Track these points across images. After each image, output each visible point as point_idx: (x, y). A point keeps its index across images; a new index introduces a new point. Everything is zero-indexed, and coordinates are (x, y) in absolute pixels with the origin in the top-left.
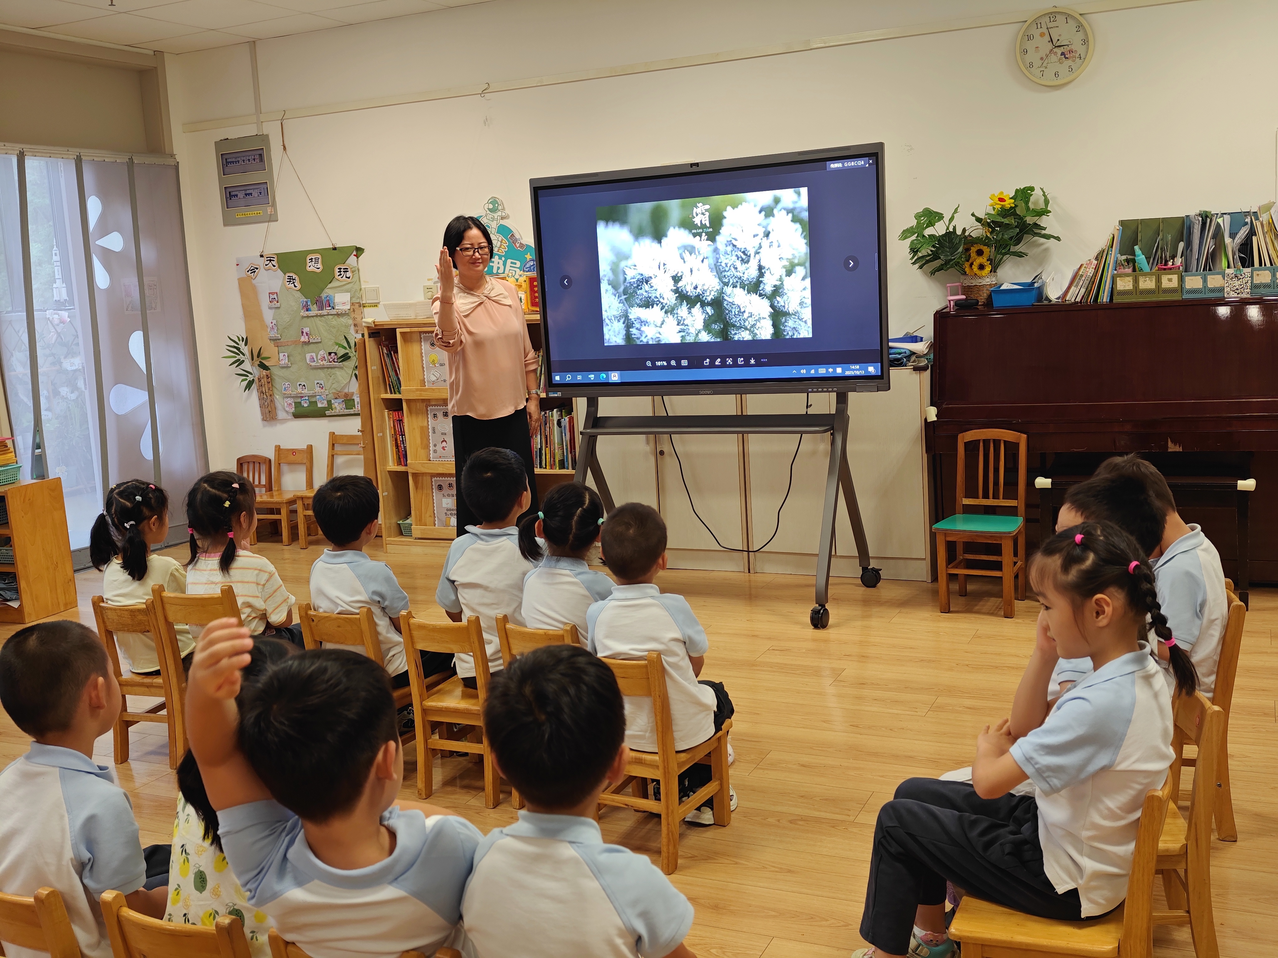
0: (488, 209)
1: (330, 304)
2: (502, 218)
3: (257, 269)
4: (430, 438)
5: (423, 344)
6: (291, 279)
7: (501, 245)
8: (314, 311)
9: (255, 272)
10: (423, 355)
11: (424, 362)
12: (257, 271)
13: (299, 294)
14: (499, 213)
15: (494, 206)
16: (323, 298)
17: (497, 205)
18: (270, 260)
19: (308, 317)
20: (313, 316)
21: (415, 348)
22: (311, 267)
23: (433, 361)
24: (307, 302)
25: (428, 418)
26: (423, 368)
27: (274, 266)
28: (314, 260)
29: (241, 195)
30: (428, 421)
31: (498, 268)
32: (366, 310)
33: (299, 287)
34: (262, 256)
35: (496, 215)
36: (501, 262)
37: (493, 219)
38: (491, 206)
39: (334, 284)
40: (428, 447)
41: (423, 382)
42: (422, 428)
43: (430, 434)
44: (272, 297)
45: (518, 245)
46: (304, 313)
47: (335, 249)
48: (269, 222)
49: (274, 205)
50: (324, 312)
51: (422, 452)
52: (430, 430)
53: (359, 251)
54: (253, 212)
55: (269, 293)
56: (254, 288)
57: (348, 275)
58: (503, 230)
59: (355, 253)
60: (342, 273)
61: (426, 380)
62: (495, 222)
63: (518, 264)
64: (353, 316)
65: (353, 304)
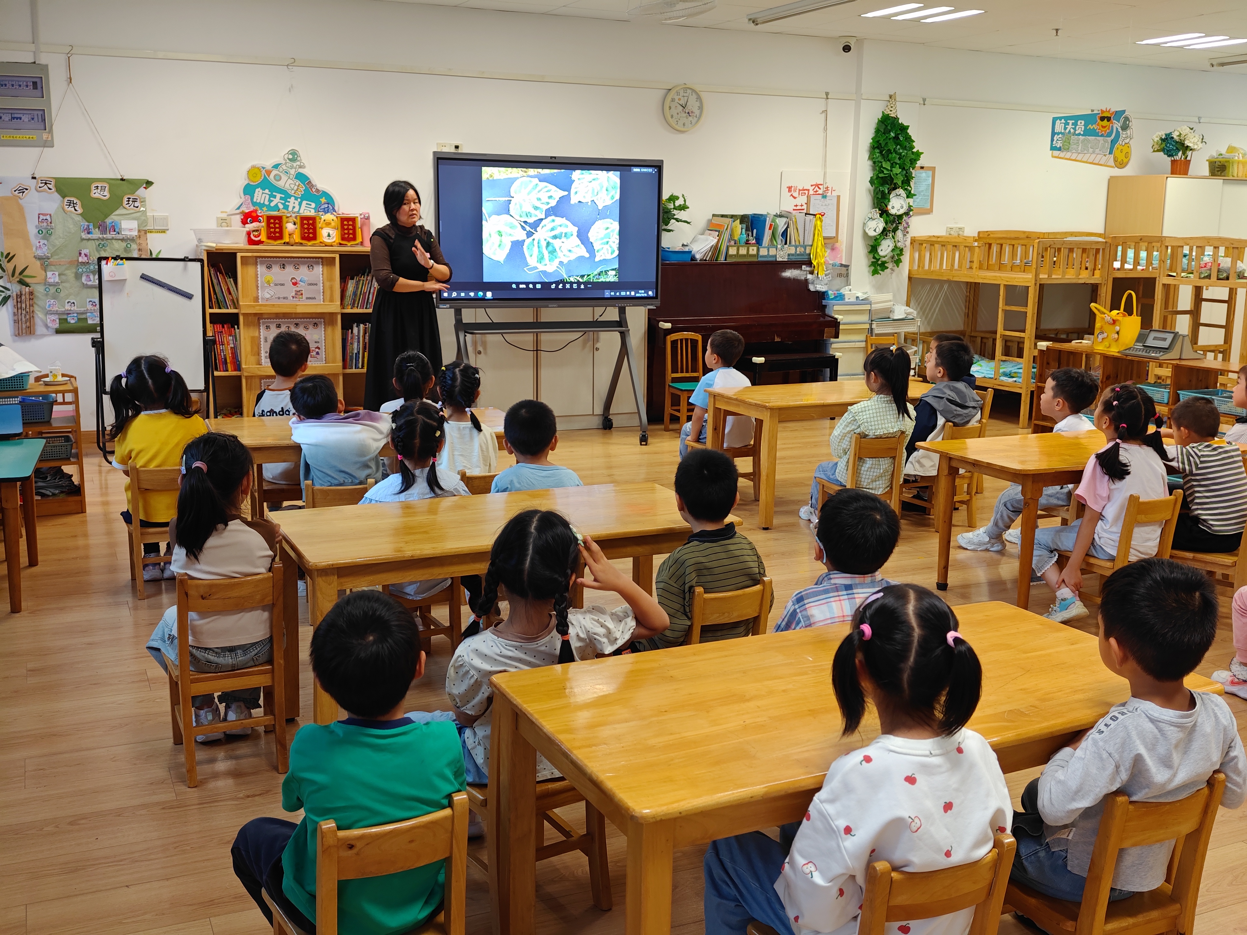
0: (288, 158)
1: (114, 228)
2: (300, 167)
3: (27, 189)
4: (262, 346)
5: (259, 266)
6: (70, 203)
7: (297, 189)
8: (96, 234)
9: (23, 192)
10: (259, 276)
11: (259, 282)
12: (26, 191)
13: (79, 218)
14: (298, 163)
15: (293, 156)
16: (108, 223)
17: (296, 156)
18: (46, 183)
19: (89, 239)
20: (94, 240)
21: (251, 270)
22: (96, 194)
23: (269, 281)
24: (88, 226)
25: (259, 329)
26: (258, 287)
27: (50, 189)
28: (100, 188)
30: (260, 332)
31: (294, 207)
32: (149, 235)
33: (80, 211)
34: (34, 178)
35: (295, 164)
36: (297, 203)
37: (292, 167)
38: (291, 157)
39: (120, 211)
40: (258, 354)
41: (256, 299)
42: (253, 338)
43: (262, 343)
44: (42, 217)
45: (314, 190)
46: (84, 235)
47: (122, 180)
48: (44, 147)
49: (51, 131)
50: (108, 236)
51: (252, 359)
52: (262, 340)
53: (149, 183)
54: (20, 136)
55: (39, 214)
56: (21, 209)
57: (136, 204)
58: (301, 177)
59: (144, 186)
60: (131, 202)
61: (260, 297)
62: (294, 170)
63: (313, 205)
64: (138, 241)
65: (139, 231)
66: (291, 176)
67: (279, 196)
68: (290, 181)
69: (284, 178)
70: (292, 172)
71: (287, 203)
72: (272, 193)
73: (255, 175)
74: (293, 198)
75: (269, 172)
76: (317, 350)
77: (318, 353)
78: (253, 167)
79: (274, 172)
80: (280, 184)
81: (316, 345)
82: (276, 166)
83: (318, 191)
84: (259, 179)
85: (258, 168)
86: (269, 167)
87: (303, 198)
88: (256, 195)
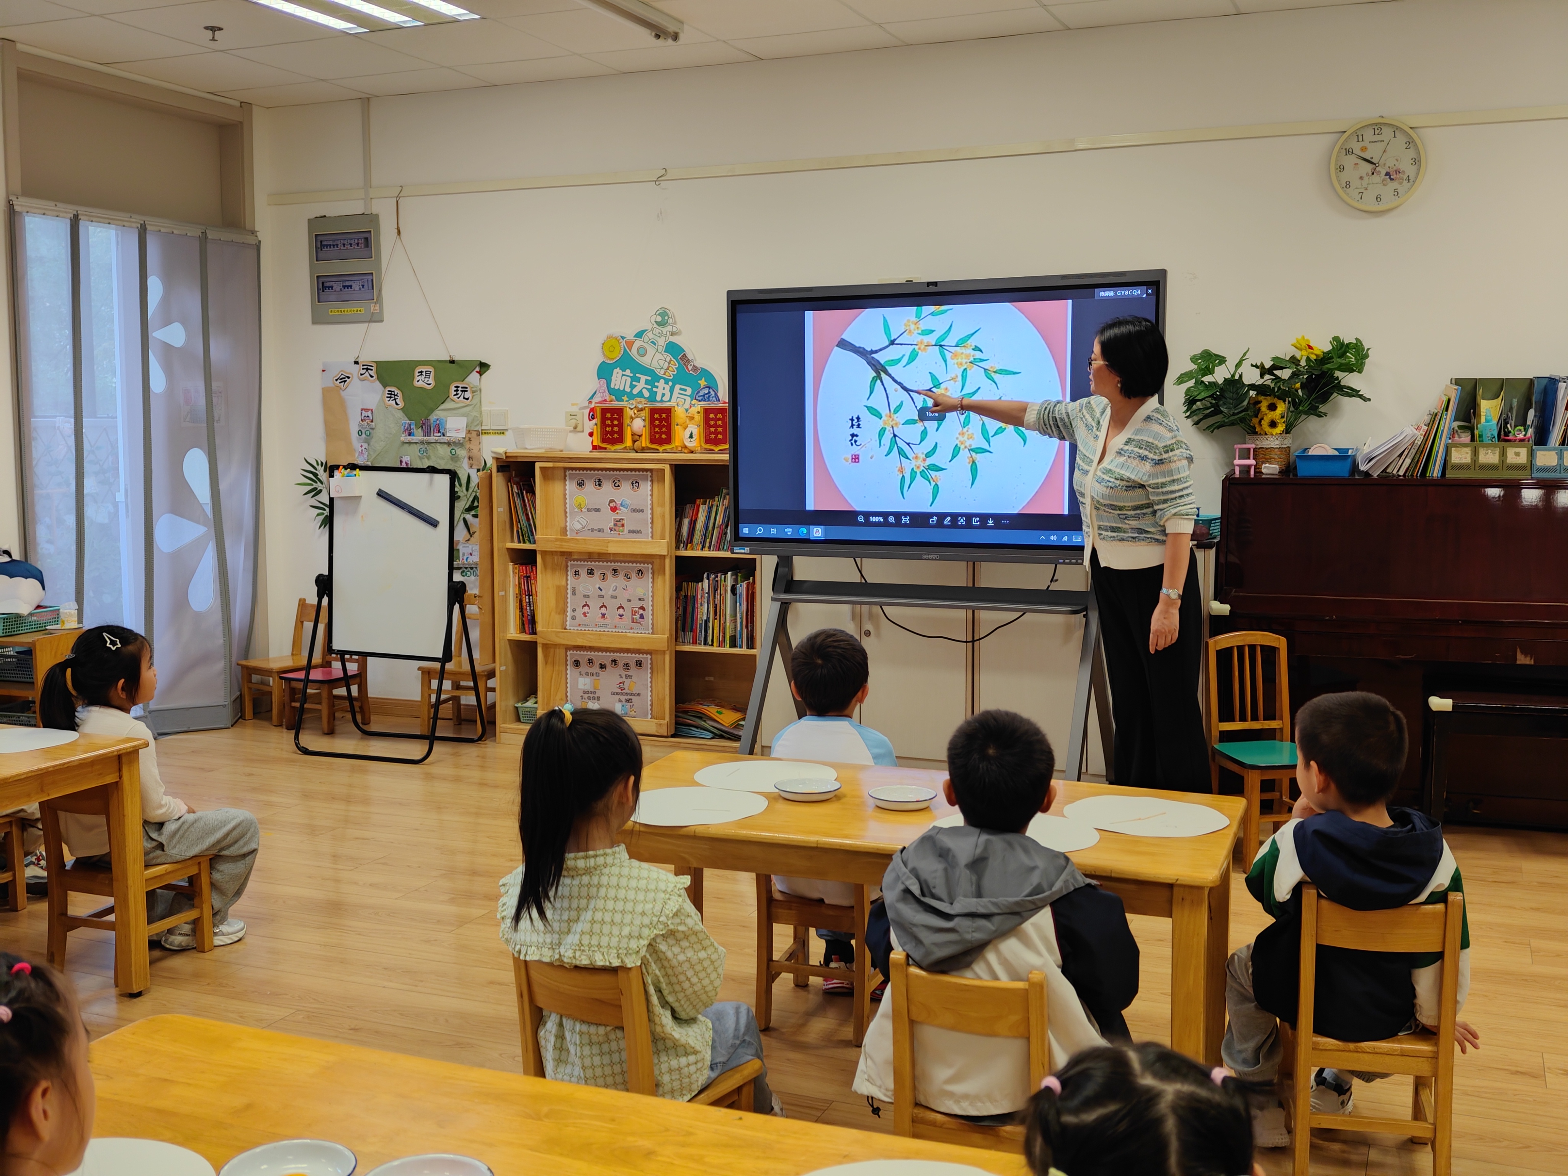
0: (656, 322)
1: (439, 429)
2: (672, 334)
3: (349, 378)
4: (569, 600)
5: (567, 483)
6: (392, 395)
7: (669, 367)
8: (419, 436)
9: (345, 381)
10: (567, 496)
11: (568, 506)
12: (348, 380)
13: (400, 414)
14: (669, 328)
15: (663, 318)
16: (432, 421)
17: (666, 318)
18: (367, 369)
19: (410, 443)
20: (416, 443)
21: (556, 487)
22: (420, 382)
23: (580, 505)
24: (410, 425)
25: (567, 575)
26: (566, 513)
27: (372, 377)
28: (424, 373)
29: (337, 287)
30: (567, 580)
31: (663, 395)
32: (484, 438)
33: (401, 405)
34: (356, 363)
35: (665, 330)
36: (667, 387)
37: (661, 335)
38: (659, 319)
39: (448, 405)
40: (564, 612)
41: (564, 531)
42: (558, 588)
43: (569, 596)
44: (364, 413)
45: (690, 368)
46: (404, 438)
47: (452, 362)
48: (370, 322)
49: (379, 301)
50: (432, 439)
51: (557, 618)
52: (569, 591)
53: (483, 367)
54: (350, 309)
55: (362, 410)
56: (342, 403)
57: (467, 395)
58: (672, 348)
59: (478, 369)
60: (459, 392)
61: (568, 528)
62: (663, 338)
63: (689, 391)
64: (468, 445)
65: (469, 432)
66: (660, 350)
67: (643, 378)
68: (658, 356)
69: (651, 351)
70: (662, 342)
71: (654, 389)
72: (635, 375)
73: (611, 349)
74: (662, 381)
75: (630, 344)
76: (641, 612)
77: (642, 617)
78: (610, 337)
79: (638, 343)
80: (645, 361)
81: (640, 604)
82: (640, 335)
83: (695, 368)
84: (617, 355)
85: (616, 338)
86: (630, 336)
87: (676, 381)
88: (613, 378)
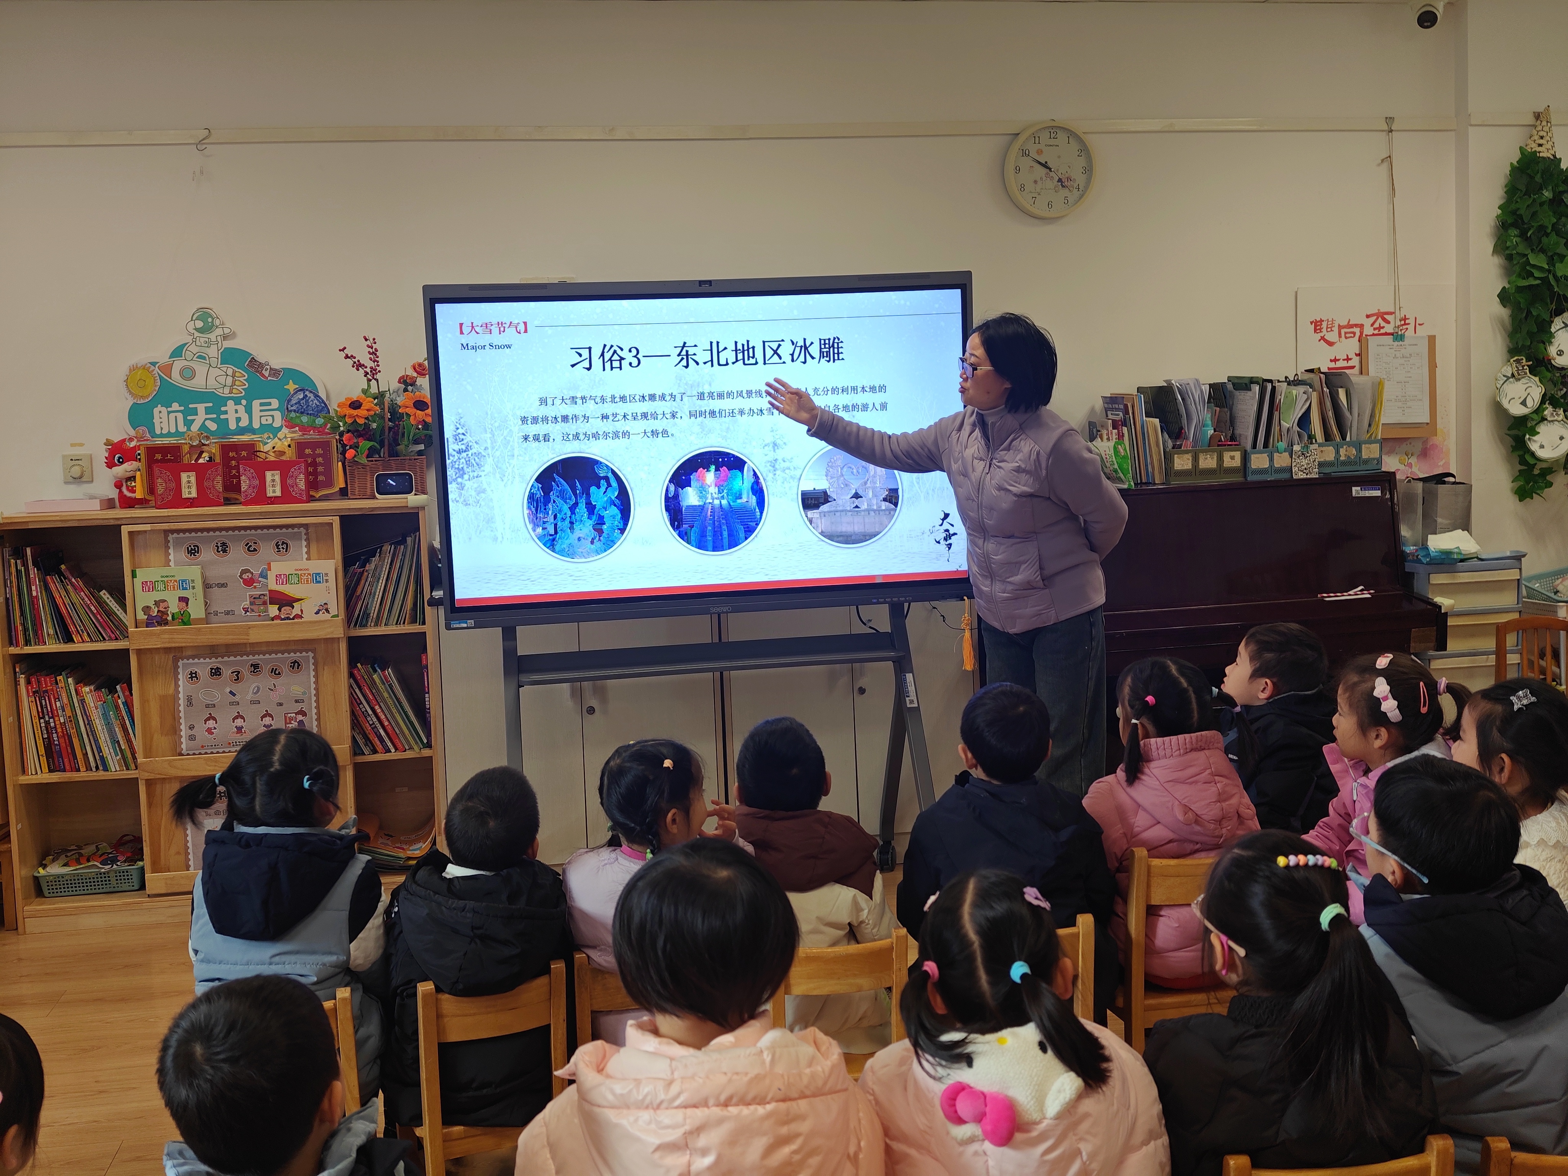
0: (196, 329)
2: (225, 337)
4: (181, 719)
5: (170, 550)
7: (234, 384)
14: (219, 332)
15: (205, 321)
17: (210, 320)
21: (153, 558)
25: (177, 680)
30: (177, 686)
31: (238, 420)
35: (212, 336)
36: (241, 408)
37: (209, 344)
38: (200, 324)
40: (175, 730)
45: (266, 374)
58: (231, 356)
62: (214, 348)
63: (275, 403)
66: (214, 362)
67: (201, 407)
68: (214, 372)
69: (201, 369)
70: (213, 352)
71: (222, 417)
72: (186, 407)
73: (141, 383)
74: (230, 403)
75: (167, 369)
78: (133, 369)
79: (178, 365)
80: (198, 383)
82: (177, 353)
83: (275, 372)
84: (152, 389)
85: (144, 367)
86: (163, 358)
87: (250, 396)
88: (156, 421)
